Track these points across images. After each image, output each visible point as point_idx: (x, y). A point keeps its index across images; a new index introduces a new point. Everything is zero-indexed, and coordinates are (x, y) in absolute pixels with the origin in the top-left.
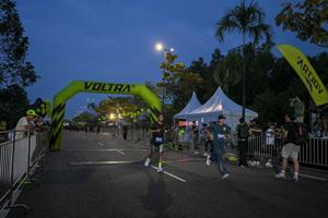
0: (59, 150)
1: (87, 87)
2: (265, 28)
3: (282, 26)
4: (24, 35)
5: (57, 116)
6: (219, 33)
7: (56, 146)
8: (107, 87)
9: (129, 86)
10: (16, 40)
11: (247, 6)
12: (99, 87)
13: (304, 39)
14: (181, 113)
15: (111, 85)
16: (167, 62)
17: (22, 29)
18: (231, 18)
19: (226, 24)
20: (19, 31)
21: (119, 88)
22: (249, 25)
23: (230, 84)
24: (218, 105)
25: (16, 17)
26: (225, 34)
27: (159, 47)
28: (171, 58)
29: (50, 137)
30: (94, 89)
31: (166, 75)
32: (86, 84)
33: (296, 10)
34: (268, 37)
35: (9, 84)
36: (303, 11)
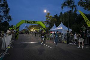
0: (17, 39)
1: (25, 22)
2: (75, 6)
3: (79, 5)
4: (8, 7)
5: (17, 30)
6: (62, 7)
7: (17, 38)
8: (31, 22)
9: (37, 22)
10: (6, 9)
12: (29, 22)
13: (86, 9)
14: (51, 29)
15: (32, 21)
16: (47, 15)
17: (8, 6)
18: (65, 3)
19: (64, 5)
20: (7, 6)
21: (34, 22)
22: (70, 5)
23: (65, 21)
24: (61, 27)
25: (6, 2)
26: (64, 7)
27: (45, 11)
28: (49, 14)
29: (15, 35)
30: (27, 22)
31: (47, 19)
32: (25, 21)
33: (83, 1)
34: (76, 8)
35: (4, 21)
36: (85, 1)
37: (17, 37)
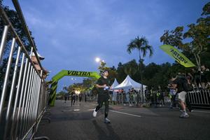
0: (53, 106)
2: (149, 47)
3: (163, 42)
5: (54, 88)
6: (129, 50)
7: (52, 104)
8: (79, 73)
9: (89, 73)
11: (140, 38)
12: (75, 74)
15: (81, 72)
16: (101, 66)
18: (133, 44)
19: (131, 46)
22: (141, 46)
24: (127, 83)
26: (131, 50)
27: (98, 60)
30: (72, 74)
32: (69, 72)
34: (151, 51)
37: (52, 102)
